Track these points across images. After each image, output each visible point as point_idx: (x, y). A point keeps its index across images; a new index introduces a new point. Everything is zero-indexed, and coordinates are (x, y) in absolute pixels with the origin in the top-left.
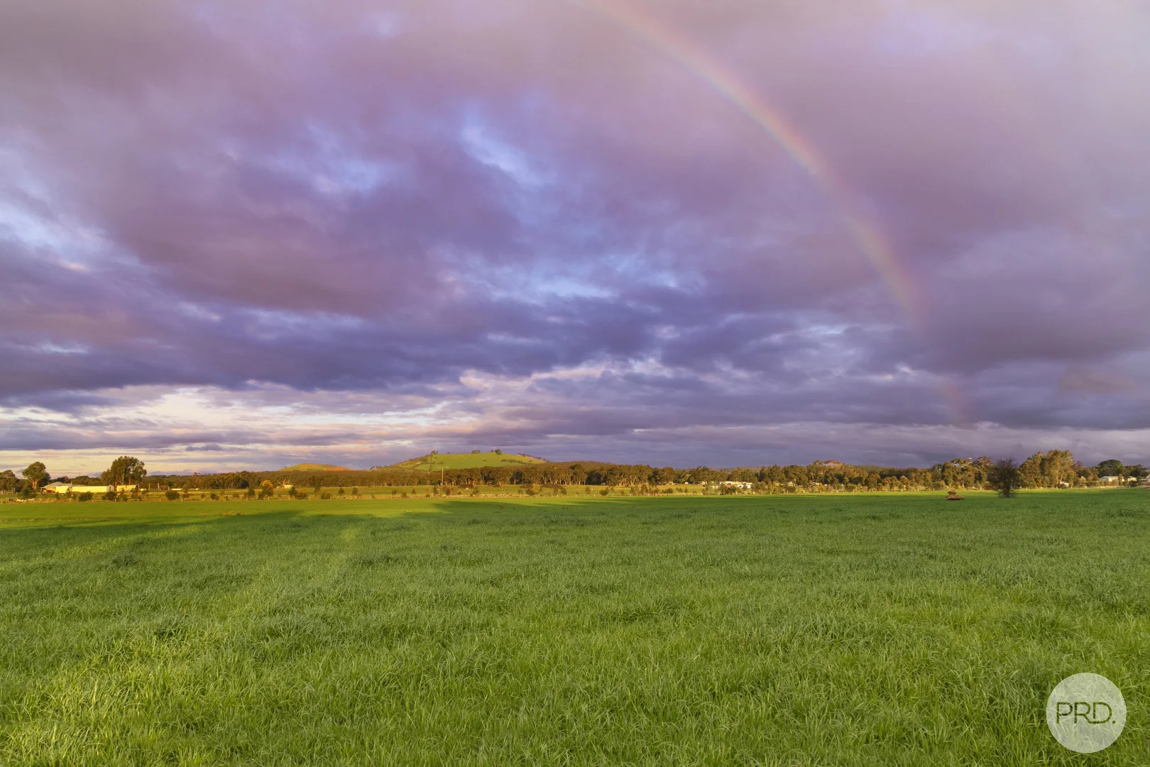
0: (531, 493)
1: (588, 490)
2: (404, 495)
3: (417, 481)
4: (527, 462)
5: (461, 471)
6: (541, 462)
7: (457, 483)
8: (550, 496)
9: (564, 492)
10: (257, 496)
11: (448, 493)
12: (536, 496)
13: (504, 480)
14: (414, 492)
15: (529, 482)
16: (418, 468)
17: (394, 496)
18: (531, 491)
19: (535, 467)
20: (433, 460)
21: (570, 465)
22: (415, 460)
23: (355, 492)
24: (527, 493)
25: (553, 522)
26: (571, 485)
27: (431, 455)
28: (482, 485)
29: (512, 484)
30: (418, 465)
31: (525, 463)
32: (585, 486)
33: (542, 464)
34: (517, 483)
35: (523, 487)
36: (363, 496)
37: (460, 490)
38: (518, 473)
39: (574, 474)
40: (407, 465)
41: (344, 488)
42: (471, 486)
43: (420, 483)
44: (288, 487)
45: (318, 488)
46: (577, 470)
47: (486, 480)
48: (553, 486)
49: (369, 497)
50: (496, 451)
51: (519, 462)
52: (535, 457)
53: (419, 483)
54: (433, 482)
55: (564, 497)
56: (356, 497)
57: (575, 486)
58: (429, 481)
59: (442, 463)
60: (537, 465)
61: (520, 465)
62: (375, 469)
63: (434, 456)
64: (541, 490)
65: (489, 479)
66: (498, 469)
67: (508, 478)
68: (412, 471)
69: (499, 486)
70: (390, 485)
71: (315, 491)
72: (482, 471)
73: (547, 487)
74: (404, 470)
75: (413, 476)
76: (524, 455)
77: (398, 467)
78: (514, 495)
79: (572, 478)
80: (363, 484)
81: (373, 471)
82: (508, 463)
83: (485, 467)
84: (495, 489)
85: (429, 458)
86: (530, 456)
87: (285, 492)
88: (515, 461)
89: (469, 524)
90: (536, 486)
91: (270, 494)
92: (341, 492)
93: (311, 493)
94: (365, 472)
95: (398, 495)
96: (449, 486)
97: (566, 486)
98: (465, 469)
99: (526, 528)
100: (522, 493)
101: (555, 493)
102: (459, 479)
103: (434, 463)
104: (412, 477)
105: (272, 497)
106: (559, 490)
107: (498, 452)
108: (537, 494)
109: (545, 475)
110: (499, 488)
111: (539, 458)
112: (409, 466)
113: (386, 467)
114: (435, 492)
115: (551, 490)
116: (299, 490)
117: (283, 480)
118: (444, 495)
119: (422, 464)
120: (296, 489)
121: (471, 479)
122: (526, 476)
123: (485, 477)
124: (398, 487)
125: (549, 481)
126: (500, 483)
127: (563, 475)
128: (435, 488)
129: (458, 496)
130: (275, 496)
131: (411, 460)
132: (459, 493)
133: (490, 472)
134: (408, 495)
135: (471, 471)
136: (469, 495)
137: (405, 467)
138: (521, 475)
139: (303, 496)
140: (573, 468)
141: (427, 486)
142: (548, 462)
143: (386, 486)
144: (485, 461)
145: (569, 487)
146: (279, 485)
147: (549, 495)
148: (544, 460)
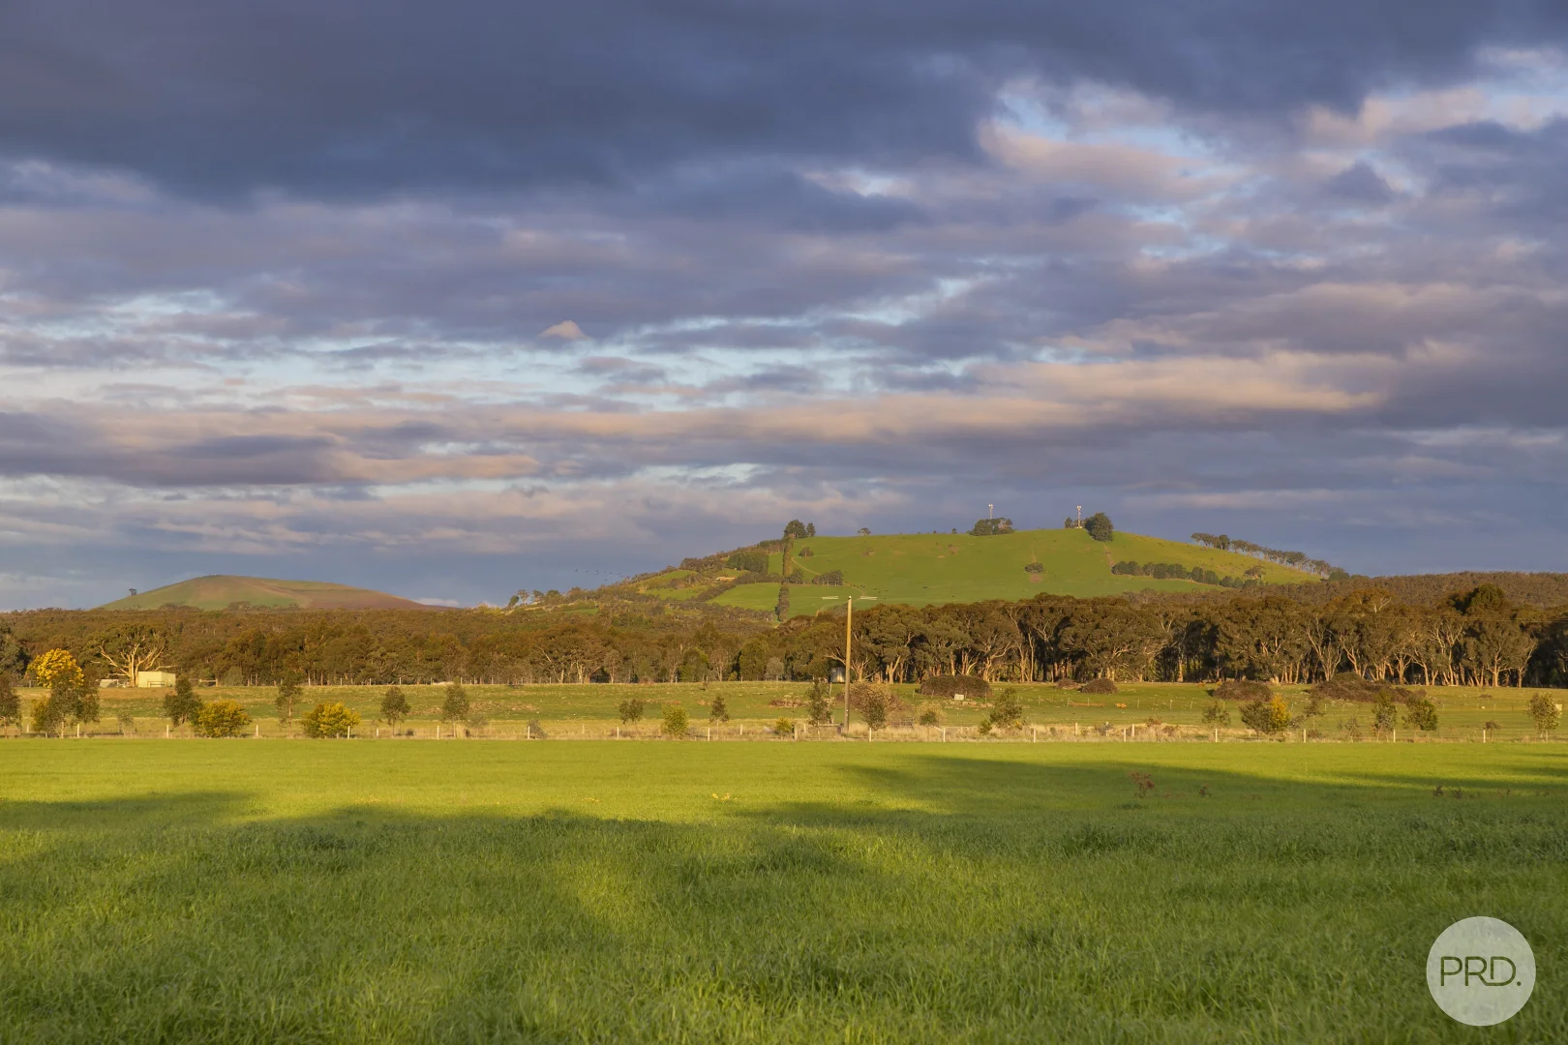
0: (1265, 721)
1: (1540, 710)
2: (676, 723)
3: (723, 663)
4: (1238, 574)
5: (931, 615)
6: (1302, 574)
7: (911, 671)
8: (1358, 736)
9: (1426, 720)
10: (28, 722)
11: (875, 713)
12: (1290, 735)
13: (1132, 662)
14: (719, 710)
15: (1251, 672)
16: (722, 601)
17: (630, 727)
18: (1267, 714)
19: (1276, 601)
20: (795, 561)
21: (1446, 590)
22: (714, 564)
23: (455, 707)
24: (1248, 720)
25: (1452, 846)
26: (1452, 688)
27: (783, 544)
28: (1027, 685)
29: (1167, 678)
30: (725, 587)
31: (1225, 582)
32: (1524, 694)
33: (1307, 588)
34: (1191, 677)
35: (1223, 694)
36: (490, 728)
37: (926, 705)
38: (1194, 627)
39: (1471, 632)
40: (674, 584)
41: (405, 689)
42: (977, 687)
43: (736, 668)
44: (153, 680)
45: (290, 688)
46: (1479, 613)
47: (1046, 657)
48: (1369, 692)
49: (518, 732)
50: (1089, 525)
51: (1198, 575)
52: (1273, 554)
53: (736, 670)
54: (800, 666)
55: (1421, 739)
56: (459, 729)
57: (1473, 690)
58: (776, 663)
59: (834, 579)
60: (1287, 589)
61: (1205, 588)
62: (529, 602)
63: (800, 544)
64: (1312, 710)
65: (1060, 656)
66: (1103, 609)
67: (1150, 653)
68: (696, 614)
69: (1106, 687)
70: (602, 677)
71: (279, 702)
72: (1026, 616)
73: (1338, 694)
74: (659, 609)
75: (706, 638)
76: (1222, 543)
77: (634, 596)
78: (1184, 729)
79: (1458, 652)
80: (479, 669)
81: (522, 614)
82: (1148, 580)
83: (1041, 598)
84: (1088, 699)
85: (775, 557)
86: (1254, 548)
87: (143, 703)
88: (1176, 571)
89: (1069, 851)
90: (1285, 692)
91: (86, 711)
92: (395, 707)
93: (261, 710)
94: (482, 617)
95: (648, 726)
96: (881, 686)
97: (1430, 691)
98: (947, 608)
99: (1338, 870)
100: (1224, 721)
101: (1382, 723)
102: (919, 654)
103: (796, 578)
104: (699, 637)
105: (91, 726)
106: (1402, 709)
107: (1097, 527)
108: (1294, 724)
109: (1329, 638)
110: (1105, 697)
111: (1295, 558)
112: (683, 593)
113: (576, 594)
114: (819, 714)
115: (1366, 713)
116: (212, 695)
117: (126, 647)
118: (858, 727)
119: (739, 581)
120: (195, 690)
121: (973, 653)
122: (1236, 643)
123: (1039, 642)
124: (640, 686)
125: (1347, 666)
126: (1111, 674)
127: (1413, 638)
128: (814, 695)
129: (922, 732)
130: (109, 721)
131: (691, 564)
132: (929, 719)
133: (1066, 622)
134: (691, 722)
135: (972, 614)
136: (975, 729)
137: (664, 594)
138: (1212, 638)
139: (228, 723)
140: (1462, 605)
141: (773, 686)
142: (1339, 575)
143: (583, 682)
144: (1038, 568)
145: (1445, 695)
146: (112, 673)
147: (1353, 729)
148: (1320, 565)
